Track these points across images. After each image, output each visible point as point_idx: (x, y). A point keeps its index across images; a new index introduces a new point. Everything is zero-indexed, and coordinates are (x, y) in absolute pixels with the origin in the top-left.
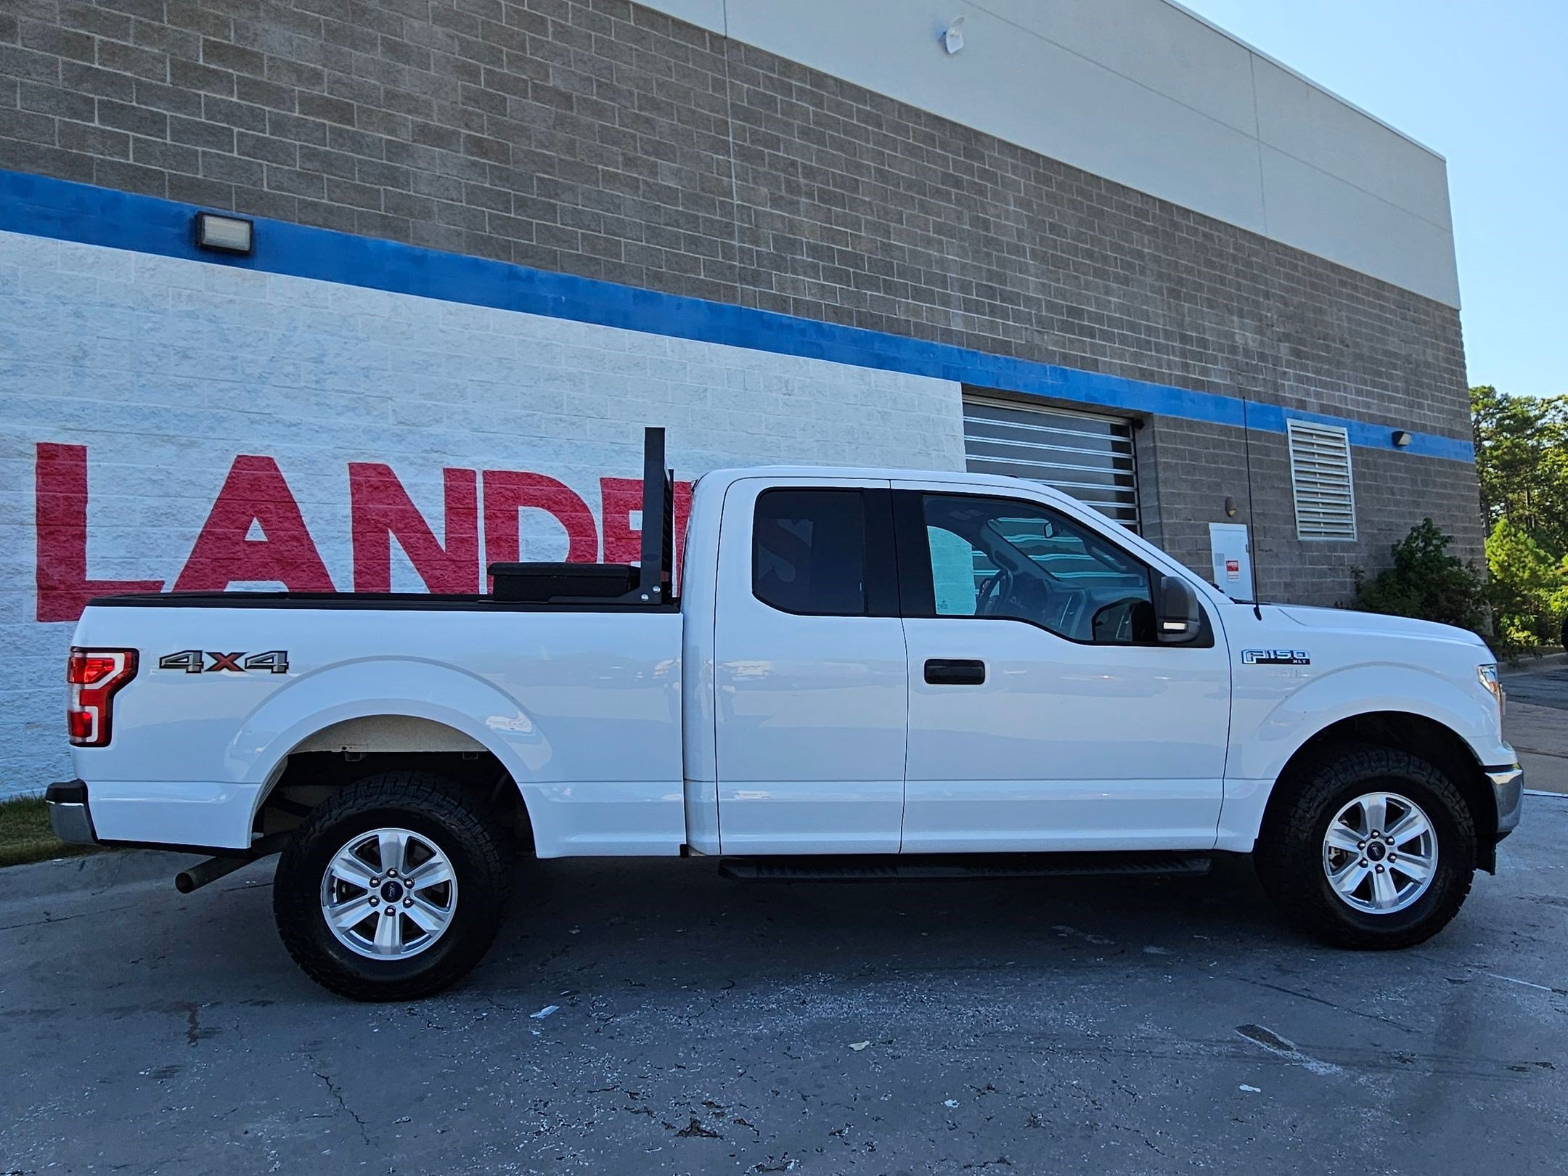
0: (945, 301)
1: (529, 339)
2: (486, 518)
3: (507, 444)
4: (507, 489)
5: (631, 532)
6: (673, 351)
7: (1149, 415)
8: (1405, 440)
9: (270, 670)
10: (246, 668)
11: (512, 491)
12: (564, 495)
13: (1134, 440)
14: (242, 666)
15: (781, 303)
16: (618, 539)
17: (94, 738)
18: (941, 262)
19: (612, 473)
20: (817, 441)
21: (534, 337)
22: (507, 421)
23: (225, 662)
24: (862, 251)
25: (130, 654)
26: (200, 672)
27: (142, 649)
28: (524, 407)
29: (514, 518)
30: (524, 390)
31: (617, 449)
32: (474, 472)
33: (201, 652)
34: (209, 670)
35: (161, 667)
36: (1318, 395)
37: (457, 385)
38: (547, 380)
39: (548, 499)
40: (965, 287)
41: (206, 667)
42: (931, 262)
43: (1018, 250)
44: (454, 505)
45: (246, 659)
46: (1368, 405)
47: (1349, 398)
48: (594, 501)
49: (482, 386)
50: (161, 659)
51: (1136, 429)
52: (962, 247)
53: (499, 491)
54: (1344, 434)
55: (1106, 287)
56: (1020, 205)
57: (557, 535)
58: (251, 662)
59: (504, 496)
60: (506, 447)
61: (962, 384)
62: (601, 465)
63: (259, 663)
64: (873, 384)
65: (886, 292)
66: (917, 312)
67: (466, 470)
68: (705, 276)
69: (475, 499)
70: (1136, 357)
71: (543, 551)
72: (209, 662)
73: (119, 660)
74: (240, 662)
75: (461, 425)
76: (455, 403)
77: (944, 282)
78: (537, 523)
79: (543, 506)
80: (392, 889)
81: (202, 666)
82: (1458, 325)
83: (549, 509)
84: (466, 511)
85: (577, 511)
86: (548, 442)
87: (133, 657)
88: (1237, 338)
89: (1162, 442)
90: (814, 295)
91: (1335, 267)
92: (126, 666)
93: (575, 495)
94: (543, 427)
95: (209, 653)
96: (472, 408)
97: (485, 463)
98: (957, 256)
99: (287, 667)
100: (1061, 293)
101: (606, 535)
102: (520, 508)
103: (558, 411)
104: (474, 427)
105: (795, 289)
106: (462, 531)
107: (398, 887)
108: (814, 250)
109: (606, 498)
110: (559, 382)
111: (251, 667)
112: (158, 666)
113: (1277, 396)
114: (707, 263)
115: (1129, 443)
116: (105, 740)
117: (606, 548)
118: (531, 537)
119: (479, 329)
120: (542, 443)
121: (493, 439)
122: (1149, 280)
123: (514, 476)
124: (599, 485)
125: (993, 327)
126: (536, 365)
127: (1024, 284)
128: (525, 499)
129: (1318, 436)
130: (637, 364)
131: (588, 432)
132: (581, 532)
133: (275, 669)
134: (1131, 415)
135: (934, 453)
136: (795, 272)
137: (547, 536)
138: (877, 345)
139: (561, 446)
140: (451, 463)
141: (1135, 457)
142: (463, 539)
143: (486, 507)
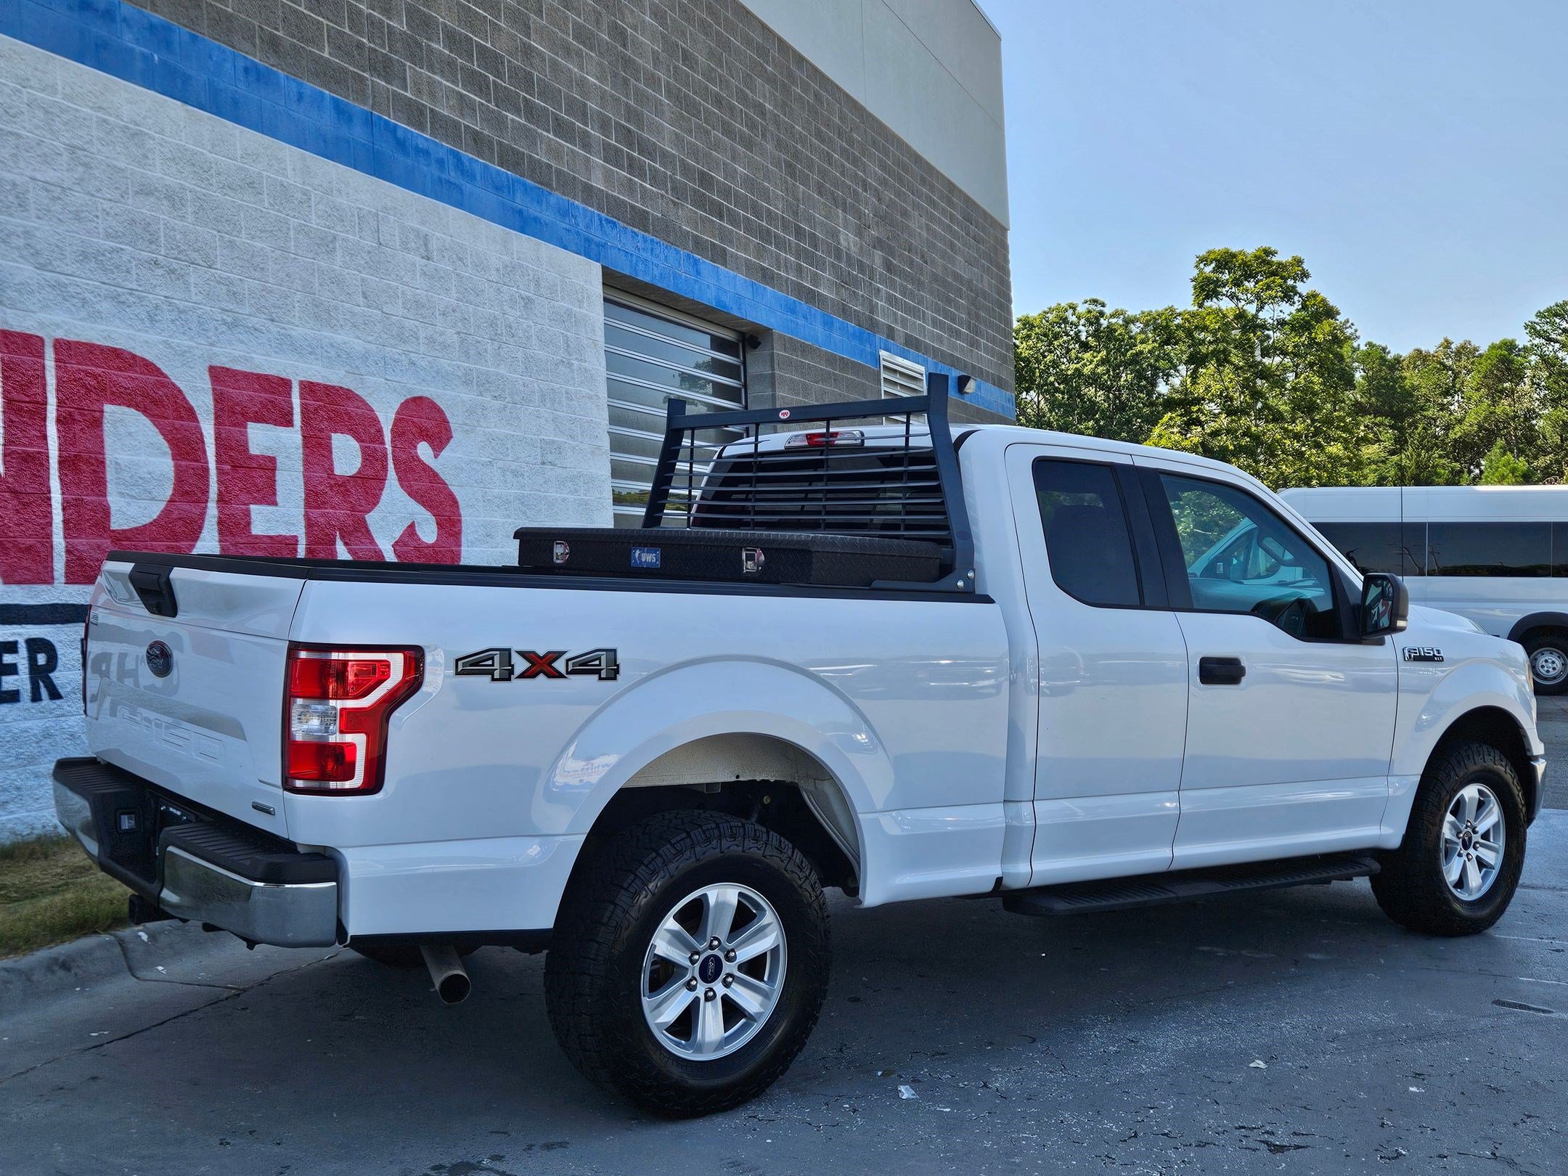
0: (586, 144)
1: (111, 119)
2: (58, 421)
3: (87, 295)
4: (87, 373)
5: (252, 458)
6: (294, 170)
7: (768, 331)
8: (971, 387)
9: (596, 677)
10: (568, 673)
11: (95, 376)
12: (165, 390)
13: (744, 363)
14: (563, 670)
15: (415, 114)
16: (234, 467)
17: (357, 781)
18: (582, 84)
19: (224, 360)
20: (458, 333)
21: (117, 117)
22: (84, 256)
23: (541, 665)
24: (501, 50)
25: (409, 653)
26: (509, 679)
27: (429, 647)
28: (108, 236)
29: (97, 423)
30: (107, 205)
31: (229, 320)
32: (42, 340)
33: (509, 650)
34: (522, 676)
35: (457, 673)
36: (904, 323)
37: (14, 185)
38: (137, 193)
39: (146, 395)
40: (604, 125)
41: (518, 671)
42: (571, 81)
43: (652, 81)
44: (15, 395)
45: (568, 661)
46: (940, 340)
47: (926, 330)
48: (202, 400)
49: (47, 190)
50: (457, 661)
51: (747, 350)
52: (600, 64)
53: (78, 376)
54: (922, 375)
55: (734, 150)
56: (656, 15)
57: (156, 456)
58: (574, 665)
59: (84, 386)
60: (84, 301)
61: (604, 268)
62: (211, 345)
63: (584, 666)
64: (515, 256)
65: (527, 119)
66: (556, 153)
67: (31, 336)
68: (330, 54)
69: (44, 386)
70: (760, 252)
71: (141, 482)
72: (521, 665)
73: (397, 660)
74: (560, 665)
75: (22, 257)
76: (11, 215)
77: (583, 115)
78: (130, 434)
79: (137, 407)
80: (711, 965)
81: (511, 672)
82: (1005, 247)
83: (145, 411)
84: (31, 406)
85: (181, 418)
86: (139, 298)
87: (415, 657)
88: (842, 238)
89: (780, 369)
90: (451, 108)
91: (918, 159)
92: (406, 671)
93: (180, 391)
94: (134, 272)
95: (518, 652)
96: (36, 229)
97: (58, 326)
98: (597, 79)
99: (617, 671)
100: (694, 153)
101: (219, 461)
102: (108, 408)
103: (154, 247)
104: (41, 261)
105: (432, 95)
106: (24, 440)
107: (717, 961)
108: (452, 39)
109: (219, 399)
110: (152, 199)
111: (574, 672)
112: (452, 671)
113: (872, 319)
114: (332, 32)
115: (739, 367)
116: (374, 783)
117: (220, 482)
118: (123, 457)
119: (43, 90)
120: (132, 299)
121: (65, 286)
122: (769, 147)
123: (97, 352)
124: (207, 377)
125: (630, 188)
126: (122, 165)
127: (658, 130)
128: (113, 393)
129: (902, 374)
130: (251, 184)
131: (192, 289)
132: (188, 453)
133: (603, 674)
134: (744, 329)
135: (576, 363)
136: (431, 68)
137: (143, 458)
138: (519, 197)
139: (157, 307)
140: (10, 321)
141: (745, 386)
142: (28, 454)
143: (60, 403)
